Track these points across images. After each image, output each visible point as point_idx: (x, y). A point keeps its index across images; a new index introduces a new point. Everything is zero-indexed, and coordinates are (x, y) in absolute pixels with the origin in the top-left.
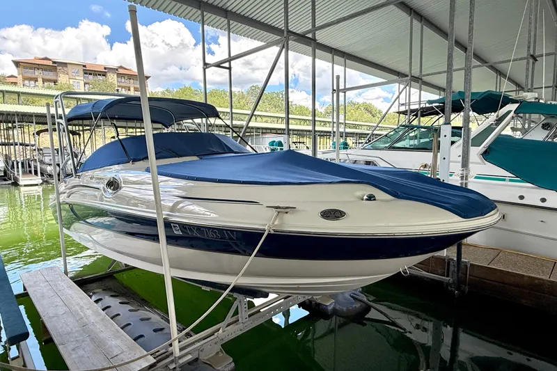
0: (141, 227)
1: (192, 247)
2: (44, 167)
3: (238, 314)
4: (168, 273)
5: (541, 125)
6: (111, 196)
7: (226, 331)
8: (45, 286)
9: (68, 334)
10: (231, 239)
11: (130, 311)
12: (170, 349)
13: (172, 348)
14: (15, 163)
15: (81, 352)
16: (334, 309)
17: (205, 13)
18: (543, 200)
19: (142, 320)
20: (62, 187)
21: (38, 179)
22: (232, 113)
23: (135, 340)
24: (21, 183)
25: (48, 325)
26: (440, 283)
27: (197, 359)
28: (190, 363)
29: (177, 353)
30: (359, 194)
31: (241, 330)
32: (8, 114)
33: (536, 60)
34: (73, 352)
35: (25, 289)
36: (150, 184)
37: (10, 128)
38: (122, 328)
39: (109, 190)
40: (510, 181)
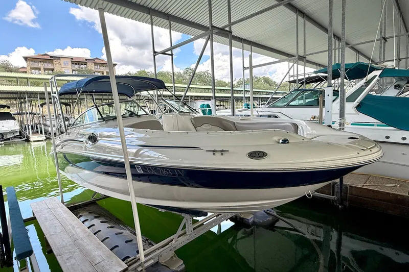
0: (114, 168)
1: (150, 181)
2: (46, 128)
3: (185, 228)
4: (134, 201)
5: (393, 86)
6: (91, 147)
7: (178, 241)
8: (48, 212)
9: (64, 247)
10: (180, 175)
11: (108, 228)
12: (137, 256)
13: (139, 255)
14: (27, 126)
15: (73, 261)
16: (253, 221)
17: (153, 17)
18: (404, 139)
19: (116, 234)
20: (58, 142)
21: (43, 137)
22: (175, 87)
23: (111, 250)
24: (31, 139)
25: (50, 241)
26: (327, 200)
27: (157, 262)
28: (152, 266)
29: (143, 259)
30: (276, 138)
31: (188, 240)
32: (21, 93)
33: (386, 41)
34: (68, 261)
35: (34, 215)
36: (119, 137)
37: (23, 102)
38: (102, 241)
39: (90, 142)
40: (378, 125)
